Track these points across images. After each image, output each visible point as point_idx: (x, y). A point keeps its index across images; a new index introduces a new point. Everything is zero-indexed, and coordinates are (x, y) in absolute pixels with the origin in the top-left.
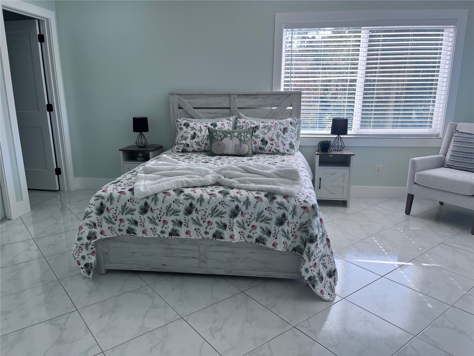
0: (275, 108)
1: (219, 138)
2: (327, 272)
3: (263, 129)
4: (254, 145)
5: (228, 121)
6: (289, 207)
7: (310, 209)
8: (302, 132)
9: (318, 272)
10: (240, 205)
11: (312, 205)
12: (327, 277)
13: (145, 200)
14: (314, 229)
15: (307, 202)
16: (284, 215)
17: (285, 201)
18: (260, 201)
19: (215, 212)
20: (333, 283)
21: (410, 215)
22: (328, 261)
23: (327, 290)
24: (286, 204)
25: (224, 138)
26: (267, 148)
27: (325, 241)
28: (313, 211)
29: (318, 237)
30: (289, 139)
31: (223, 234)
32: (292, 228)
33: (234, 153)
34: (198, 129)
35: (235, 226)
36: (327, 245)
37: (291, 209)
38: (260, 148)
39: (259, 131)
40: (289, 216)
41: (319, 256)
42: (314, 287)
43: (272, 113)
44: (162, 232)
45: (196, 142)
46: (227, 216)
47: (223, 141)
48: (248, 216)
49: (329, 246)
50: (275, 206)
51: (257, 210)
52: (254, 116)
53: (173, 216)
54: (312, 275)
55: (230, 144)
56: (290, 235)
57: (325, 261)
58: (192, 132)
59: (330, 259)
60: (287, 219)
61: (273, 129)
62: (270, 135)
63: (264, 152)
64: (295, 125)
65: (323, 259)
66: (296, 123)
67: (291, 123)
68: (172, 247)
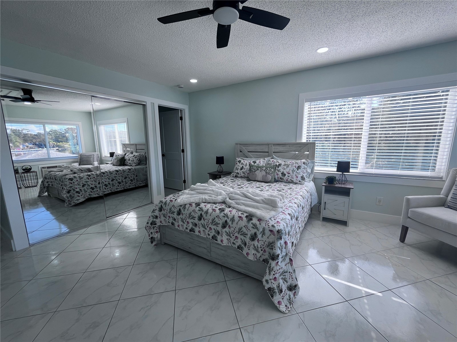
0: (297, 153)
1: (254, 170)
2: (288, 286)
3: (284, 166)
4: (277, 176)
5: (264, 160)
6: (260, 229)
7: (276, 233)
8: (316, 168)
9: (278, 285)
10: (228, 221)
11: (278, 230)
12: (287, 290)
13: (180, 207)
14: (276, 249)
15: (274, 226)
16: (255, 234)
17: (258, 223)
18: (241, 220)
19: (213, 222)
20: (292, 296)
21: (404, 243)
22: (290, 277)
23: (285, 302)
24: (258, 226)
25: (256, 170)
26: (285, 178)
27: (287, 260)
28: (278, 235)
29: (280, 256)
30: (301, 174)
31: (217, 238)
32: (261, 244)
33: (262, 180)
34: (245, 164)
35: (224, 234)
36: (290, 264)
37: (261, 230)
38: (281, 178)
39: (281, 167)
40: (259, 235)
41: (280, 272)
42: (272, 297)
43: (295, 156)
44: (187, 228)
45: (242, 172)
46: (220, 226)
47: (256, 173)
48: (232, 229)
49: (292, 265)
50: (250, 225)
51: (238, 227)
52: (283, 157)
53: (192, 219)
54: (272, 287)
55: (260, 174)
56: (260, 250)
57: (286, 277)
58: (241, 166)
59: (292, 276)
60: (257, 237)
61: (290, 166)
62: (288, 170)
63: (283, 181)
64: (307, 165)
65: (284, 274)
66: (308, 163)
67: (304, 163)
68: (193, 238)
